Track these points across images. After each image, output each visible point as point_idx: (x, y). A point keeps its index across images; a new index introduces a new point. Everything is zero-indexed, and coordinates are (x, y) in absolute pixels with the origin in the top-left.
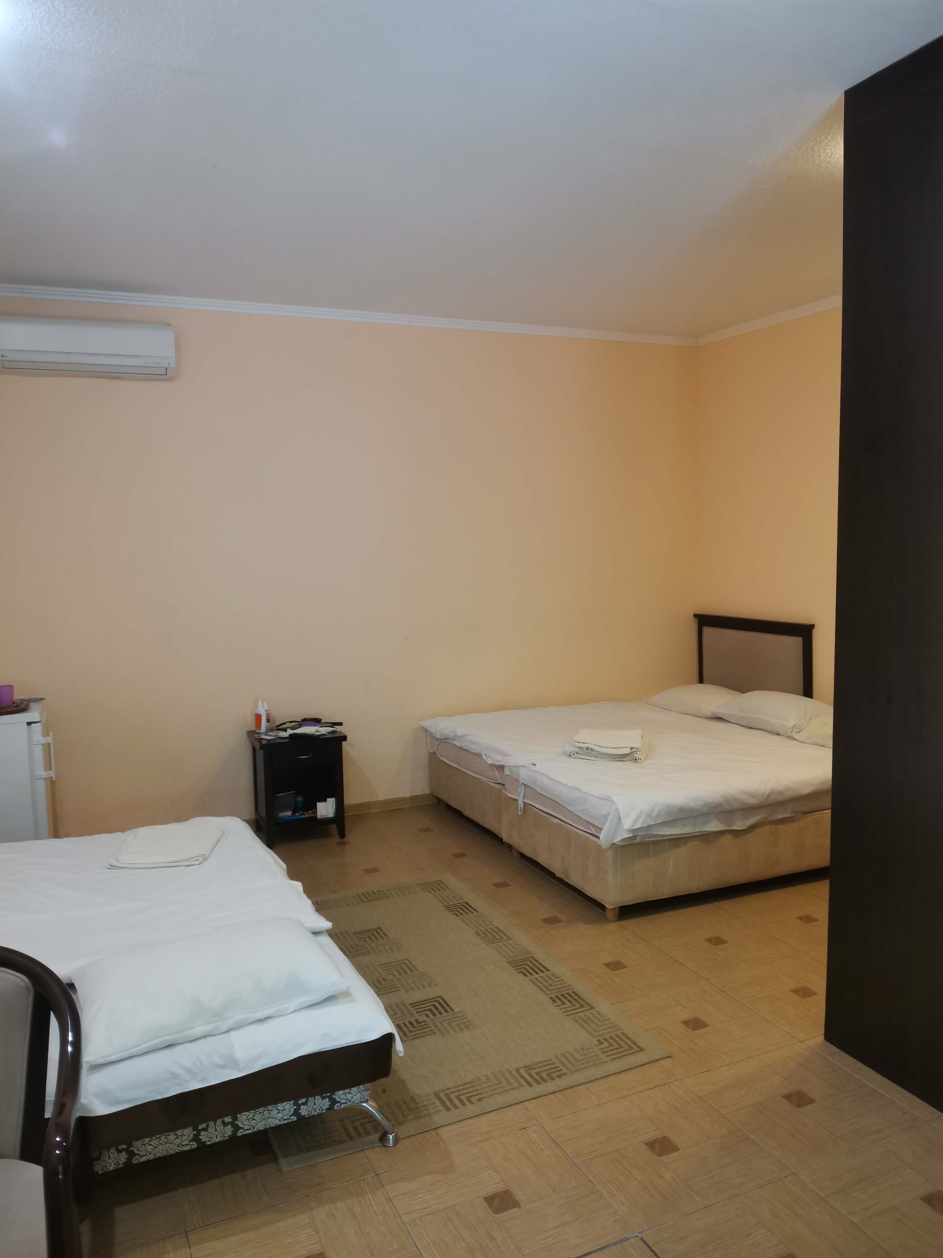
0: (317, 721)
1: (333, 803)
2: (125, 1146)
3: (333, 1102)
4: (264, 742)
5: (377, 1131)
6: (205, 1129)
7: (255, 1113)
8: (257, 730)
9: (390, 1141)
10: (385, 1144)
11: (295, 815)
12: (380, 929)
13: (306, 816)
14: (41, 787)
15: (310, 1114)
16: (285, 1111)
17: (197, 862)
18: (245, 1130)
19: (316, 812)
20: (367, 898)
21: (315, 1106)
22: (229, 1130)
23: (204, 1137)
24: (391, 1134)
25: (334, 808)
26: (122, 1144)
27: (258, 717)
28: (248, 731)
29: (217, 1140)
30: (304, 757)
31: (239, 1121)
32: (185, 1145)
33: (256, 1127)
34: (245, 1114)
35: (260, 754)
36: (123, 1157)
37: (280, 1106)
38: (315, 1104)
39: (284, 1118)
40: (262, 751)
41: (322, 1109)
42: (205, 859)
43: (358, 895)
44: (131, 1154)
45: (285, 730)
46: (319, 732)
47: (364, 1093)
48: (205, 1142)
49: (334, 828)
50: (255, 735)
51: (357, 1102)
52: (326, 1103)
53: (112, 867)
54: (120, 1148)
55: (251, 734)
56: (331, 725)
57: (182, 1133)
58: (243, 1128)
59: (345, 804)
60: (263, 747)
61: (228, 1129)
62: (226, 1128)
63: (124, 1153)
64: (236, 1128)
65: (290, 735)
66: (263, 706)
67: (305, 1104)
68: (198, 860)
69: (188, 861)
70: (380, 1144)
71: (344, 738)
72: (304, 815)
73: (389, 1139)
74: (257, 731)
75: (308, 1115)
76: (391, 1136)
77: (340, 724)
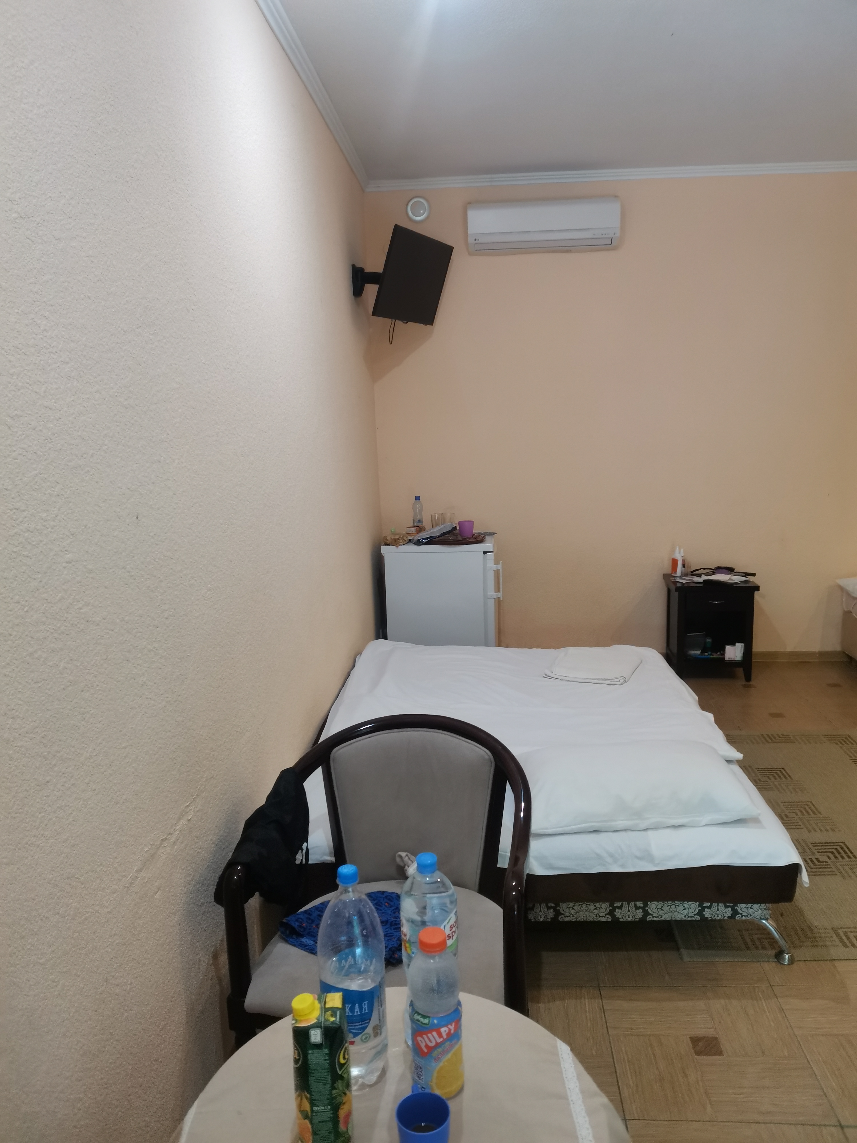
0: (730, 570)
1: (741, 648)
2: (553, 905)
3: (735, 912)
4: (679, 585)
5: (773, 948)
6: (620, 908)
7: (664, 904)
8: (672, 573)
9: (785, 960)
10: (781, 962)
11: (703, 654)
12: (785, 770)
13: (714, 657)
14: (491, 604)
15: (713, 917)
16: (690, 909)
17: (618, 683)
18: (654, 917)
19: (724, 654)
20: (770, 739)
21: (718, 912)
22: (640, 914)
23: (618, 913)
24: (787, 954)
25: (743, 652)
26: (551, 902)
27: (675, 562)
28: (664, 575)
29: (629, 919)
30: (716, 602)
31: (649, 908)
32: (602, 917)
33: (664, 917)
34: (654, 903)
35: (675, 595)
36: (551, 914)
37: (687, 904)
38: (718, 910)
39: (689, 915)
40: (677, 593)
41: (724, 916)
42: (625, 681)
43: (762, 735)
44: (558, 913)
45: (700, 576)
46: (733, 580)
47: (765, 912)
48: (619, 918)
49: (740, 671)
50: (671, 578)
51: (757, 917)
52: (728, 912)
53: (547, 676)
54: (550, 905)
55: (667, 577)
56: (744, 575)
57: (601, 906)
58: (652, 915)
59: (753, 650)
60: (678, 589)
61: (639, 912)
62: (638, 911)
63: (552, 910)
64: (646, 913)
65: (704, 581)
66: (680, 553)
67: (709, 907)
68: (619, 681)
69: (611, 680)
70: (776, 960)
71: (757, 588)
72: (713, 655)
73: (784, 958)
74: (673, 575)
75: (711, 917)
76: (787, 956)
77: (753, 575)
